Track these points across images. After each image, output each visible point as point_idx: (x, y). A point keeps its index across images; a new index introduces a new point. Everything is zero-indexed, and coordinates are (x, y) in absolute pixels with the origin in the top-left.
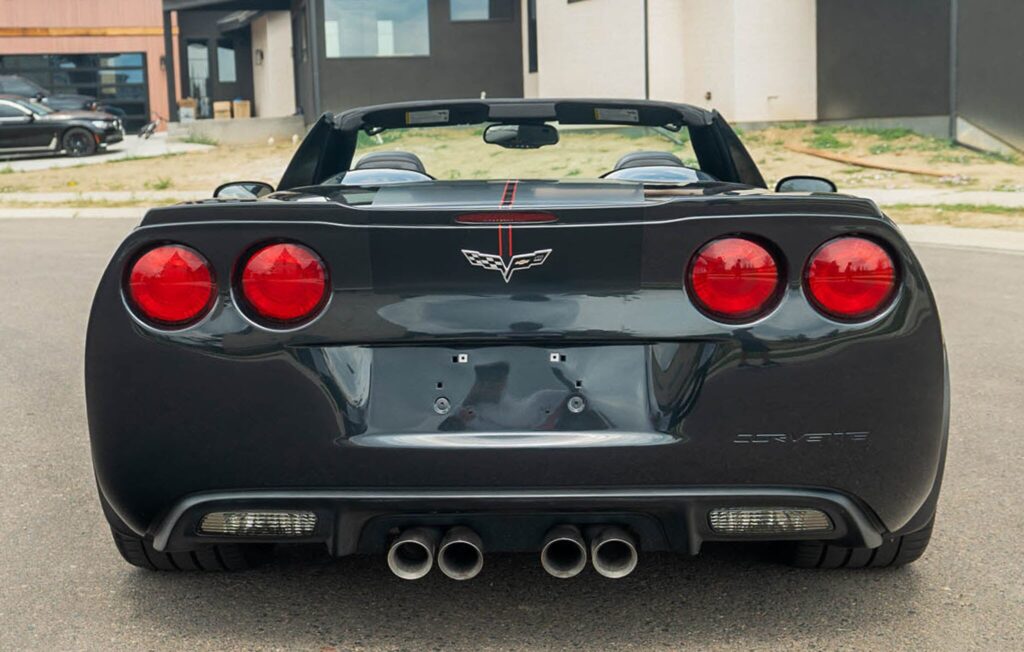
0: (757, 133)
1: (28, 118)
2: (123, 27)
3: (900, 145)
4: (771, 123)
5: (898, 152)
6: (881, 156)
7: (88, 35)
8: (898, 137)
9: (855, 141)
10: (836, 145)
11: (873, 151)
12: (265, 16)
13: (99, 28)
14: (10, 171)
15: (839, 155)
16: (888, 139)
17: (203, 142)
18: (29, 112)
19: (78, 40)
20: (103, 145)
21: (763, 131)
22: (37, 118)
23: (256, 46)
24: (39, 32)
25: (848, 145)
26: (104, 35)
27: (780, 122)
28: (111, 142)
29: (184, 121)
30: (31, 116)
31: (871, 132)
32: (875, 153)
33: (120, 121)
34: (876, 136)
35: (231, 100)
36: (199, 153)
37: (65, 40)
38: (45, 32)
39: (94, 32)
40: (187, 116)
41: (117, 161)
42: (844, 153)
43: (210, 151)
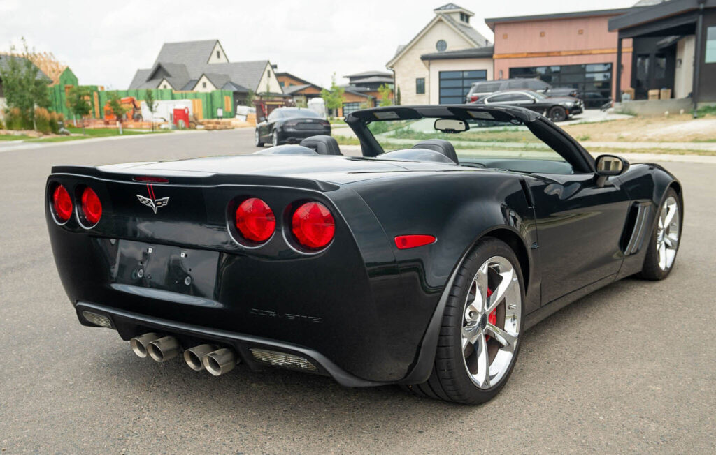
1: (532, 102)
2: (601, 49)
7: (581, 54)
12: (685, 39)
13: (588, 50)
14: (517, 131)
17: (629, 114)
18: (533, 98)
19: (575, 57)
20: (571, 115)
22: (537, 101)
23: (678, 57)
24: (555, 54)
26: (590, 54)
28: (575, 114)
29: (624, 101)
30: (534, 100)
33: (582, 102)
35: (660, 88)
36: (622, 120)
37: (569, 57)
38: (559, 54)
39: (585, 52)
40: (626, 99)
41: (575, 124)
43: (629, 119)
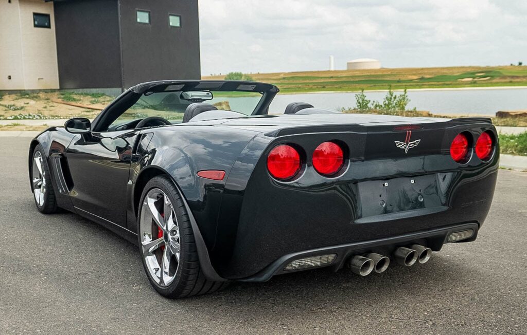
0: (35, 95)
3: (103, 100)
4: (40, 90)
5: (103, 103)
6: (96, 104)
8: (100, 97)
9: (82, 98)
10: (74, 100)
11: (92, 103)
15: (78, 104)
16: (95, 97)
21: (38, 93)
25: (80, 100)
27: (44, 90)
31: (87, 94)
32: (94, 104)
34: (89, 97)
42: (80, 103)
